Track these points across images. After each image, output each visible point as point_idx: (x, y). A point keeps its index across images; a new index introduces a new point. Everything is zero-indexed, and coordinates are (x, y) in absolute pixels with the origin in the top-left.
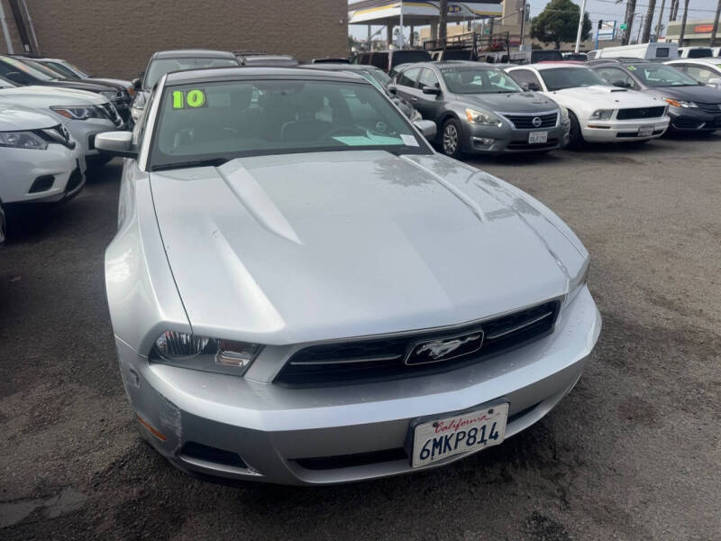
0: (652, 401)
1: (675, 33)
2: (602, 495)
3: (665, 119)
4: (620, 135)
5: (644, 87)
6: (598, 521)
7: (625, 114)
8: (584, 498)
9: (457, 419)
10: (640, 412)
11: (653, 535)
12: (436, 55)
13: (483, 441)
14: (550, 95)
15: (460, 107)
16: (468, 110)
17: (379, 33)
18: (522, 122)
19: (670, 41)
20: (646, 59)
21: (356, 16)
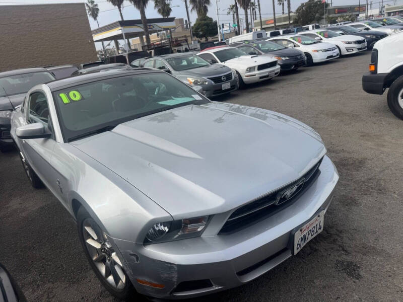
0: (350, 195)
1: (258, 26)
2: (358, 242)
3: (278, 67)
4: (261, 78)
5: (263, 53)
6: (364, 254)
7: (261, 67)
8: (352, 246)
9: (308, 224)
10: (349, 201)
11: (388, 251)
12: (151, 53)
13: (317, 232)
14: (223, 64)
15: (183, 77)
16: (188, 78)
17: (109, 45)
18: (217, 80)
19: (257, 30)
20: (253, 39)
21: (96, 37)
